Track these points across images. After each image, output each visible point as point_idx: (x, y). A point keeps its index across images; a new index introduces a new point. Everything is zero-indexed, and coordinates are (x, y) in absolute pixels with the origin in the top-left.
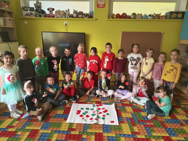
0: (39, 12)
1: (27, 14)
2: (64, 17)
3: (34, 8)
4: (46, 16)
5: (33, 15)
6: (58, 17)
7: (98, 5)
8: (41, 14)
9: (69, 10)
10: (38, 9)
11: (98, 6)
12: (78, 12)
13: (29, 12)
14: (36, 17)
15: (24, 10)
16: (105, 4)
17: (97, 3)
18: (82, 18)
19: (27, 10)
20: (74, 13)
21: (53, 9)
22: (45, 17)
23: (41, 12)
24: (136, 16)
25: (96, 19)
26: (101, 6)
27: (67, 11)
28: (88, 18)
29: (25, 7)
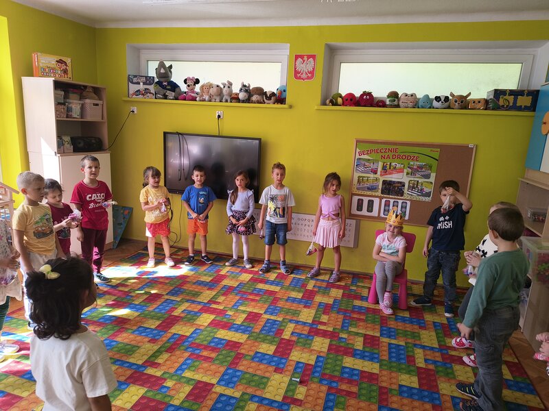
0: (164, 87)
1: (139, 91)
2: (218, 99)
3: (153, 77)
4: (180, 96)
5: (150, 93)
6: (204, 100)
7: (296, 72)
8: (168, 93)
9: (230, 84)
10: (162, 80)
11: (297, 75)
12: (251, 88)
13: (141, 87)
14: (156, 98)
15: (133, 83)
16: (314, 69)
17: (295, 69)
18: (259, 102)
19: (139, 83)
20: (241, 90)
21: (197, 81)
22: (176, 99)
23: (169, 87)
24: (399, 101)
25: (291, 107)
26: (304, 76)
27: (226, 87)
28: (274, 103)
29: (135, 76)
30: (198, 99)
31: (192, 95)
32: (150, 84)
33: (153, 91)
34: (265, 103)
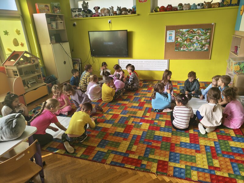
0: (86, 12)
1: (76, 15)
2: (108, 14)
3: (81, 8)
4: (93, 15)
5: (81, 15)
6: (103, 16)
8: (88, 14)
9: (113, 7)
10: (85, 9)
11: (140, 0)
12: (121, 8)
14: (83, 17)
15: (73, 12)
18: (125, 14)
19: (76, 12)
20: (117, 10)
21: (99, 8)
22: (91, 16)
24: (183, 7)
25: (139, 15)
26: (143, 1)
27: (111, 9)
28: (131, 14)
29: (74, 9)
30: (100, 16)
31: (98, 14)
32: (80, 11)
33: (82, 14)
34: (127, 14)
